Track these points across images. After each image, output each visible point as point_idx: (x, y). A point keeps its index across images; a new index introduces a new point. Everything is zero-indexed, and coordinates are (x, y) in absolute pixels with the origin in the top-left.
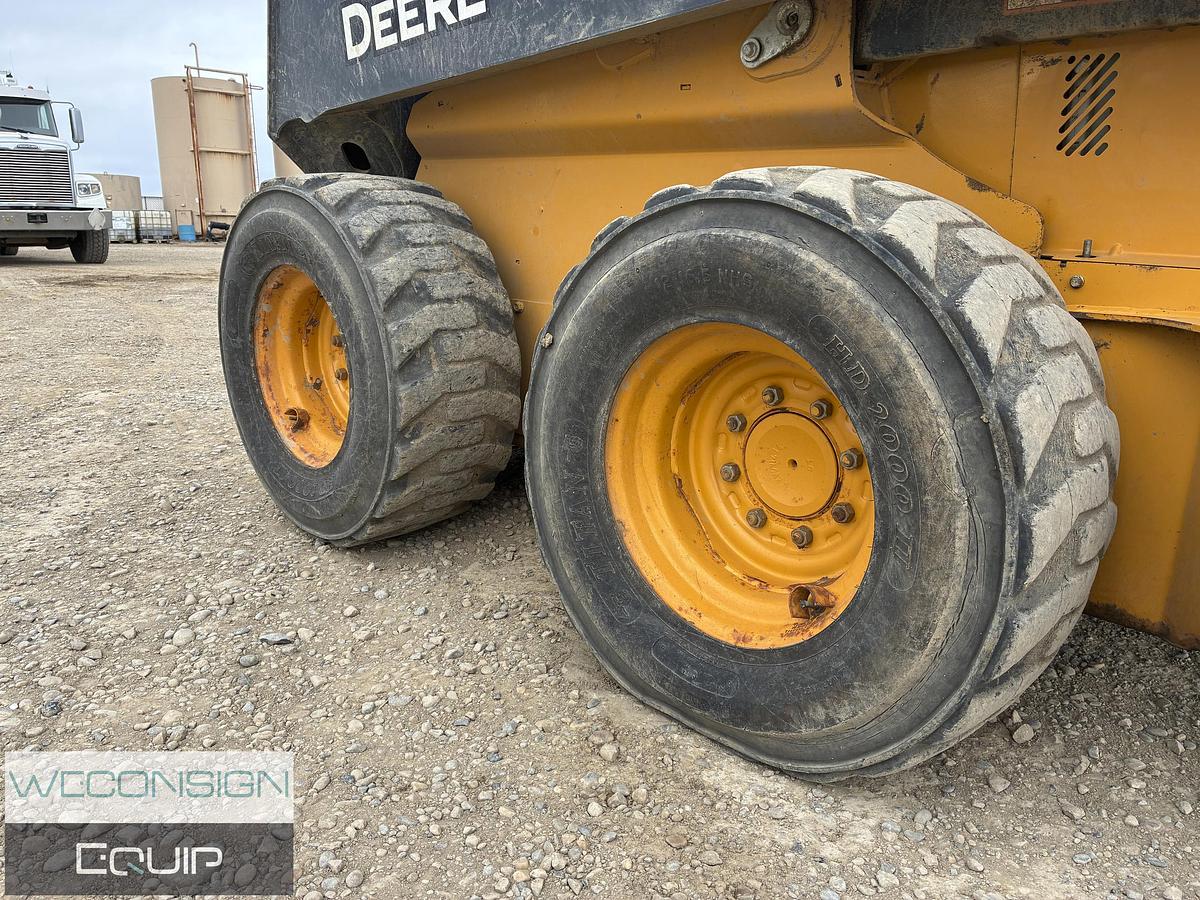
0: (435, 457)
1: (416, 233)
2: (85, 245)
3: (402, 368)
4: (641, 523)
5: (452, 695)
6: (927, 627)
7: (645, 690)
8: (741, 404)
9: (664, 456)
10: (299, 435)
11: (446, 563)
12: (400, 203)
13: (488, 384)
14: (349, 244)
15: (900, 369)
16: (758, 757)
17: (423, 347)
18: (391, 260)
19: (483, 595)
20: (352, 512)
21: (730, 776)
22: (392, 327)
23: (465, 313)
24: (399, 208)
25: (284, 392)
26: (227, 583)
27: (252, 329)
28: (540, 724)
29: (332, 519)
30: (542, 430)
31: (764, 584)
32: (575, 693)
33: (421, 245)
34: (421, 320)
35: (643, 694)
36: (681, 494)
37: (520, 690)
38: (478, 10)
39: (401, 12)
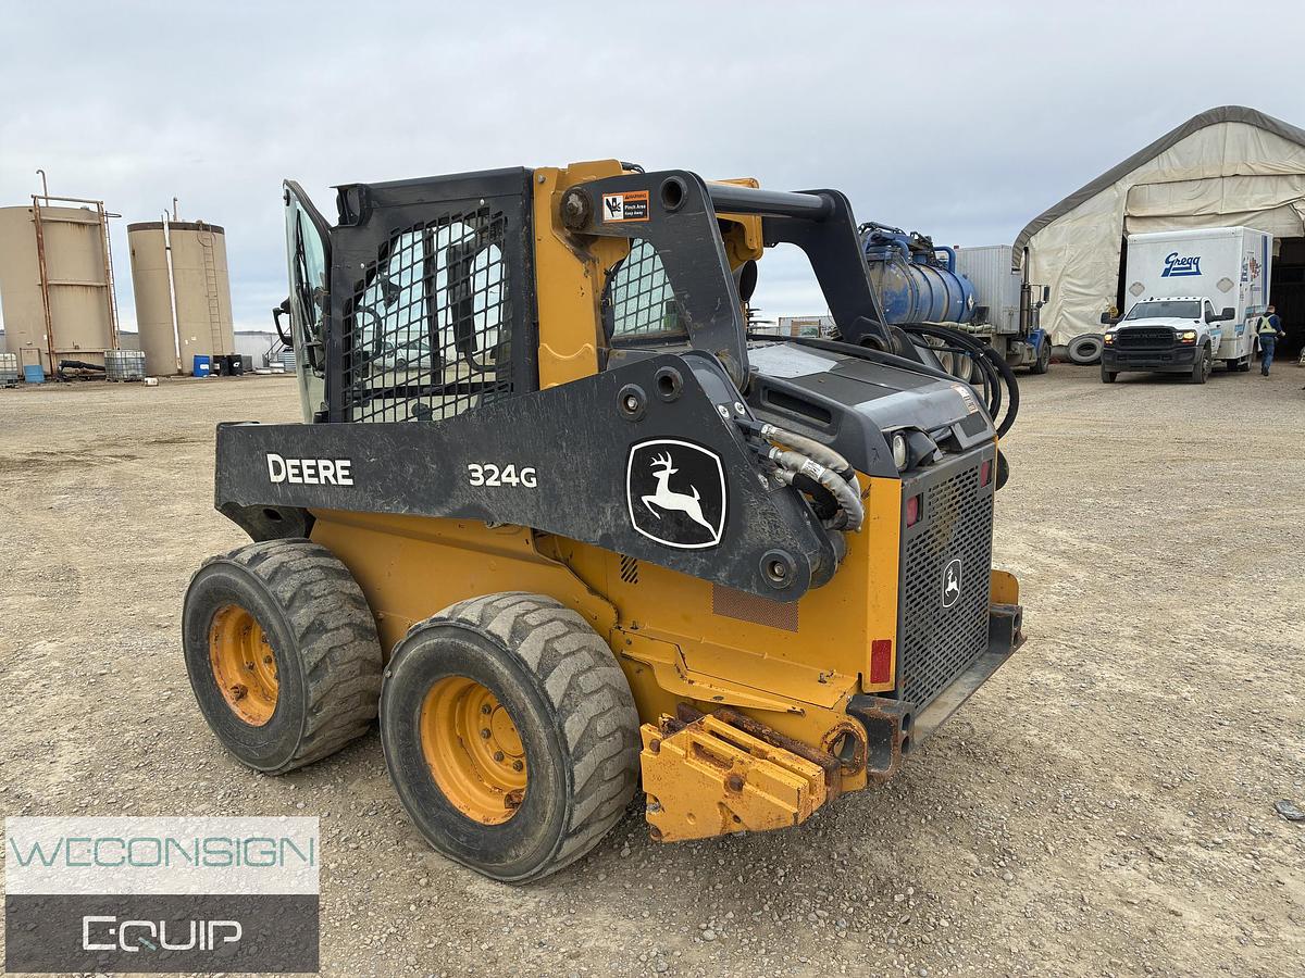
0: (332, 720)
1: (317, 589)
3: (310, 674)
4: (441, 764)
5: (345, 862)
6: (545, 812)
7: (445, 850)
8: (488, 700)
9: (451, 728)
10: (241, 702)
11: (340, 780)
12: (305, 570)
13: (362, 672)
14: (277, 603)
15: (525, 709)
16: (495, 877)
17: (323, 660)
18: (302, 611)
19: (363, 801)
20: (281, 755)
21: (481, 887)
22: (304, 652)
23: (347, 634)
24: (306, 573)
25: (230, 675)
27: (208, 638)
28: (390, 872)
29: (266, 759)
30: (388, 720)
32: (410, 854)
33: (320, 597)
34: (322, 644)
35: (445, 852)
36: (462, 746)
37: (381, 855)
38: (350, 482)
39: (305, 468)
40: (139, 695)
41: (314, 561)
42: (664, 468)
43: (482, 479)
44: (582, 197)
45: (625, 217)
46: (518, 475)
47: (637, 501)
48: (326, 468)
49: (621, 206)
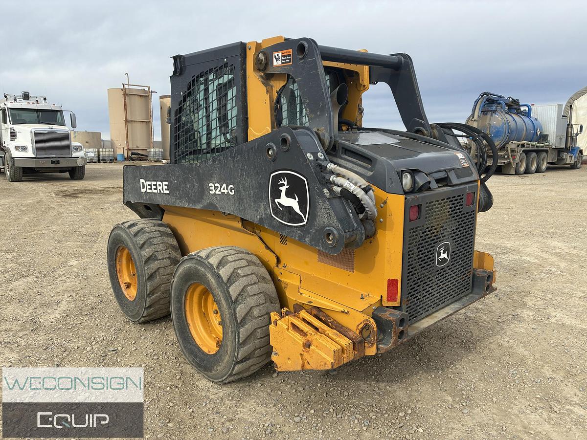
0: (159, 300)
1: (155, 241)
2: (76, 173)
3: (148, 278)
4: (194, 324)
6: (227, 350)
7: (192, 364)
9: (200, 308)
10: (128, 290)
11: (163, 329)
12: (152, 232)
14: (136, 245)
15: (220, 300)
17: (155, 271)
18: (147, 250)
19: (169, 338)
20: (138, 315)
23: (167, 262)
24: (151, 233)
25: (125, 277)
26: (103, 334)
27: (116, 260)
28: (167, 371)
29: (134, 315)
32: (179, 364)
33: (156, 244)
34: (154, 265)
36: (205, 317)
37: (166, 363)
38: (167, 192)
39: (152, 185)
40: (101, 285)
41: (157, 228)
42: (283, 185)
43: (214, 190)
44: (264, 54)
45: (282, 63)
46: (227, 189)
47: (273, 202)
48: (160, 185)
49: (281, 58)
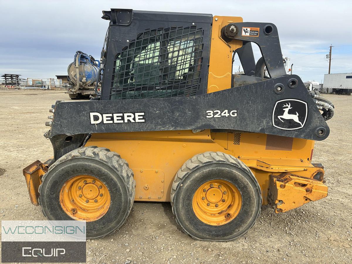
9: (196, 199)
15: (248, 184)
30: (181, 201)
31: (214, 215)
36: (198, 204)
38: (143, 121)
39: (114, 117)
42: (287, 107)
43: (212, 115)
44: (236, 27)
45: (250, 35)
46: (229, 113)
48: (129, 116)
49: (249, 31)
